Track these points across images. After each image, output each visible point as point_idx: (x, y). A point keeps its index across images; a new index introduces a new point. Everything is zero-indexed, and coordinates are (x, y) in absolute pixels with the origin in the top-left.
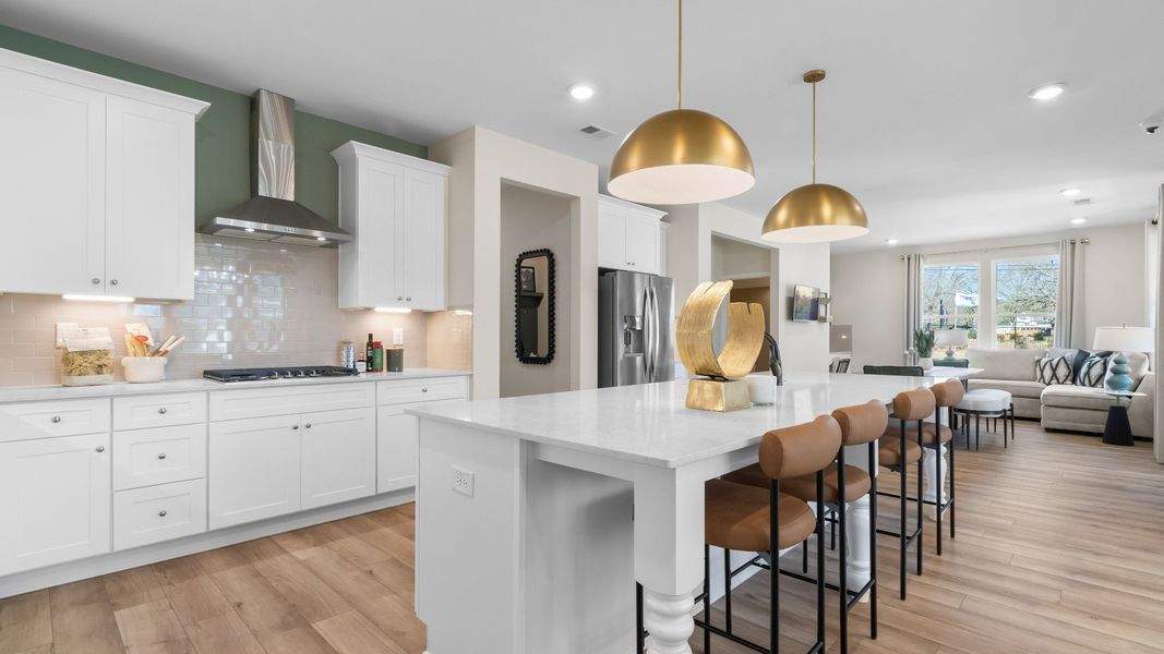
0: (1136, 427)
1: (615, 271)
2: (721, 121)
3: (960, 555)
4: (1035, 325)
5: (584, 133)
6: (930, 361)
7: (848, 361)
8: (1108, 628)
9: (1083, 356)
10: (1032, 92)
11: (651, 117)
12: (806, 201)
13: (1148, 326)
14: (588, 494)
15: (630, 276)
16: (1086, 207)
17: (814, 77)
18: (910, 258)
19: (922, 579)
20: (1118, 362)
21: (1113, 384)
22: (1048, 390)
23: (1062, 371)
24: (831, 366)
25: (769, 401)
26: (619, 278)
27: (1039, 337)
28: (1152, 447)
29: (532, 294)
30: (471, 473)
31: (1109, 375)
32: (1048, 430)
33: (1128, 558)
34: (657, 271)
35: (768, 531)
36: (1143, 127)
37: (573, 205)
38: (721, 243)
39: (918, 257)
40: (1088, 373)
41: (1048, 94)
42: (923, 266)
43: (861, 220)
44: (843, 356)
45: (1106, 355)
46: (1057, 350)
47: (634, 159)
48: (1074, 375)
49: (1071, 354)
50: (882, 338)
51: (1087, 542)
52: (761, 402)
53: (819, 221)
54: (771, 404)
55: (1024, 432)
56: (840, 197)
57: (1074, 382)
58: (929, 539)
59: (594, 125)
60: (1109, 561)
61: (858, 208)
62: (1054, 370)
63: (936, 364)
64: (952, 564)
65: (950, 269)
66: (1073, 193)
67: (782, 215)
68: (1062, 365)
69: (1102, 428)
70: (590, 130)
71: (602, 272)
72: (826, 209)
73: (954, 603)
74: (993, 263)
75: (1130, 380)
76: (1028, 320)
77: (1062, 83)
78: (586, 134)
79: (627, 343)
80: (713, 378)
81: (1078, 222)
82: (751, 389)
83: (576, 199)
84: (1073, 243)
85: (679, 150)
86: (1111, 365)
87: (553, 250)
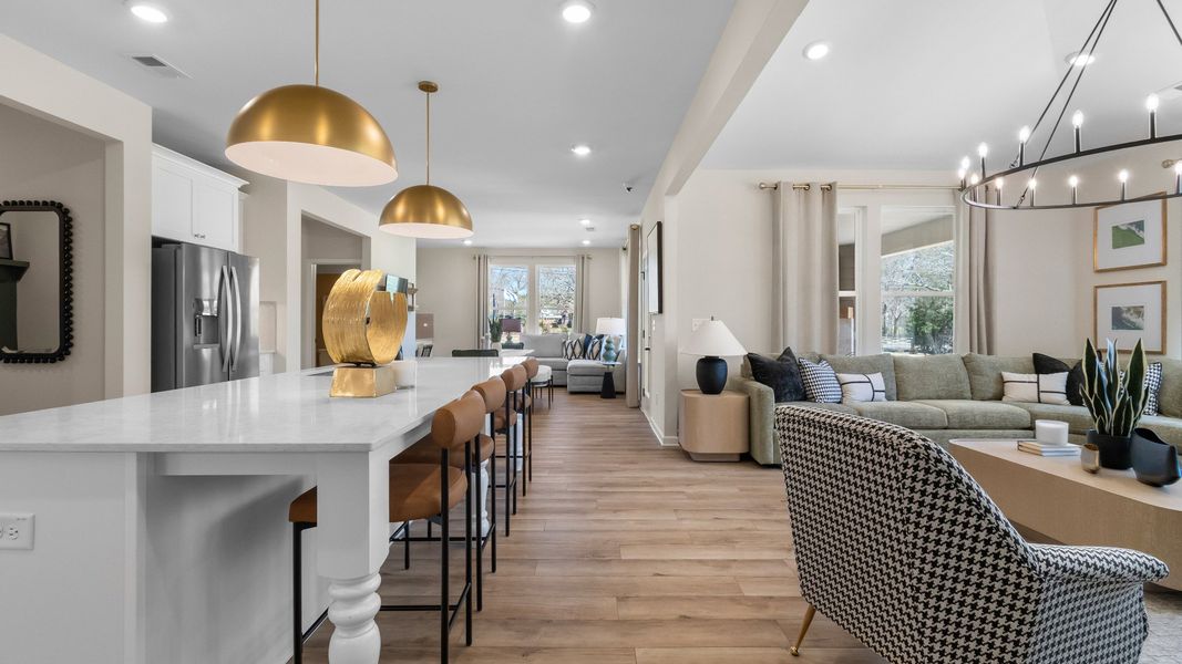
0: (618, 386)
1: (179, 243)
2: (365, 111)
3: (537, 492)
4: (552, 316)
5: (138, 62)
6: (499, 345)
7: (430, 347)
8: (623, 516)
9: (589, 338)
10: (573, 147)
11: (285, 85)
12: (422, 199)
13: (621, 317)
14: (221, 506)
15: (195, 250)
16: (591, 233)
17: (428, 87)
18: (480, 257)
19: (517, 516)
20: (608, 342)
21: (607, 357)
22: (572, 363)
23: (578, 350)
24: (417, 352)
25: (410, 384)
26: (184, 254)
27: (555, 326)
28: (625, 398)
29: (8, 263)
30: (29, 515)
31: (603, 350)
32: (572, 393)
33: (624, 470)
34: (235, 248)
35: (438, 496)
36: (625, 186)
37: (109, 152)
38: (310, 224)
39: (486, 257)
40: (592, 351)
41: (582, 151)
42: (490, 266)
43: (467, 224)
44: (427, 342)
45: (601, 337)
46: (574, 335)
47: (266, 126)
48: (584, 354)
49: (582, 337)
50: (457, 325)
51: (604, 465)
52: (403, 385)
53: (434, 220)
54: (412, 387)
55: (559, 395)
56: (452, 202)
57: (584, 357)
58: (520, 487)
59: (156, 56)
60: (617, 474)
61: (465, 212)
62: (573, 349)
63: (504, 347)
64: (533, 500)
65: (510, 270)
66: (586, 222)
67: (400, 210)
68: (578, 346)
69: (600, 388)
70: (150, 61)
71: (158, 243)
72: (441, 211)
73: (539, 527)
74: (537, 267)
75: (614, 354)
76: (549, 312)
77: (591, 147)
78: (143, 66)
79: (196, 331)
80: (358, 365)
81: (586, 243)
82: (396, 374)
83: (117, 143)
84: (582, 257)
85: (323, 130)
86: (604, 344)
87: (67, 204)
